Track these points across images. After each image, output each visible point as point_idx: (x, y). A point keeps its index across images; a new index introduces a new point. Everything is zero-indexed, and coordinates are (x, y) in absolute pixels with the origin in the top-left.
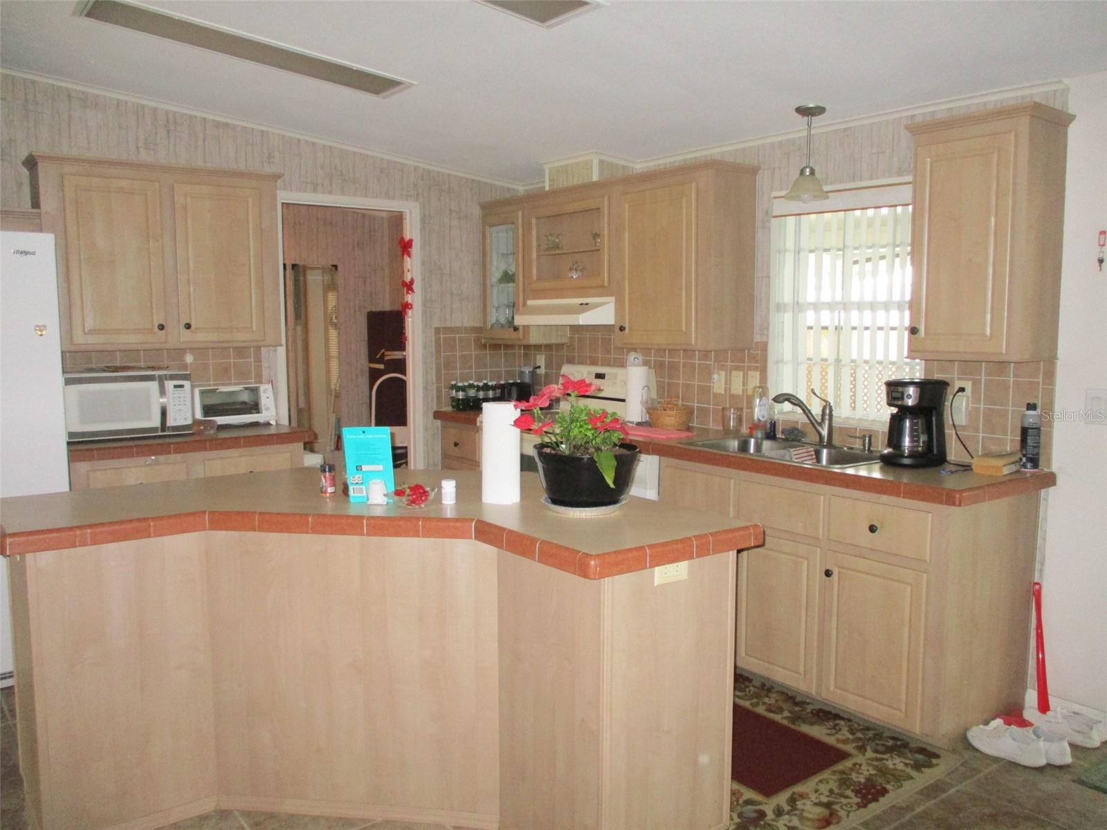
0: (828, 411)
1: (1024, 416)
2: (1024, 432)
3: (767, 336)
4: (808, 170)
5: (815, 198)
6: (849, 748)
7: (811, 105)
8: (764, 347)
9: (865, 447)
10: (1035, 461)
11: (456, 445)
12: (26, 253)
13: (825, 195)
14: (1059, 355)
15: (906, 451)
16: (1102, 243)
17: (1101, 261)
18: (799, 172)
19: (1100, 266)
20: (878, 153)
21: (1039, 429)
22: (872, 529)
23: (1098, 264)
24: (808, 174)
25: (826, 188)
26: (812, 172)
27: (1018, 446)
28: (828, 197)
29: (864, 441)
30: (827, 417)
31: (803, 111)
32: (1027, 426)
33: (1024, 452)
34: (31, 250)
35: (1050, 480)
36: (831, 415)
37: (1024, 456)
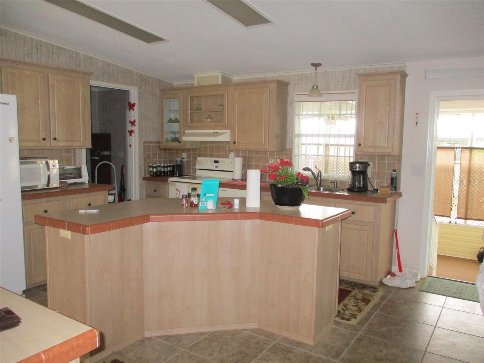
0: (320, 174)
1: (392, 174)
2: (392, 179)
3: (292, 146)
4: (315, 86)
5: (318, 96)
6: (350, 289)
7: (317, 63)
8: (291, 150)
9: (335, 186)
10: (395, 189)
11: (155, 191)
12: (5, 104)
13: (321, 95)
14: (403, 153)
15: (357, 187)
16: (417, 117)
17: (417, 123)
18: (312, 87)
19: (417, 125)
20: (338, 82)
21: (396, 178)
22: (353, 213)
23: (416, 124)
24: (315, 87)
25: (322, 92)
26: (317, 87)
27: (389, 184)
28: (322, 96)
29: (335, 184)
30: (319, 176)
31: (313, 65)
32: (393, 177)
33: (392, 186)
34: (7, 103)
35: (400, 195)
36: (321, 175)
37: (392, 187)
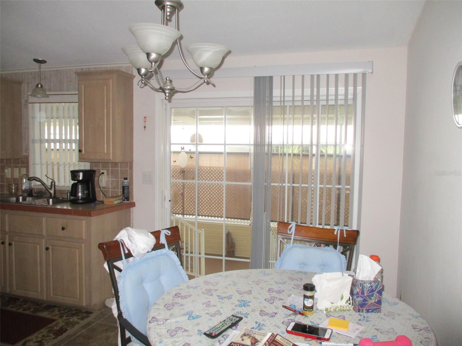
0: (53, 184)
1: (123, 182)
2: (123, 188)
3: (28, 153)
4: (40, 85)
5: (43, 97)
7: (40, 59)
8: (27, 158)
9: (68, 197)
10: (128, 199)
13: (48, 96)
14: (134, 160)
15: (80, 197)
16: (145, 121)
17: (145, 127)
18: (36, 85)
20: (70, 81)
21: (128, 187)
22: (63, 229)
23: (144, 128)
24: (40, 87)
25: (48, 93)
26: (42, 86)
27: (122, 193)
28: (48, 97)
29: (68, 195)
30: (53, 186)
31: (36, 61)
32: (124, 186)
33: (124, 195)
35: (133, 205)
36: (55, 185)
37: (124, 197)
